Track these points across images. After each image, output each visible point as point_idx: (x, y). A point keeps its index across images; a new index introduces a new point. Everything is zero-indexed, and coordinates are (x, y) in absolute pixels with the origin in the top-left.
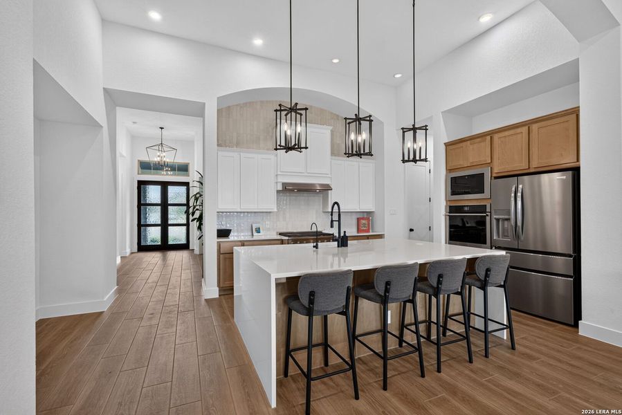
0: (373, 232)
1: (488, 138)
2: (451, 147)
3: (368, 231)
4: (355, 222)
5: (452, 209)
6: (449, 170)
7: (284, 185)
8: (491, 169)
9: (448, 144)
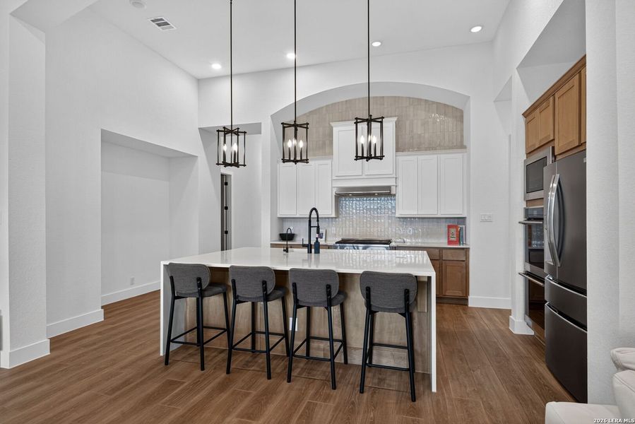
1: (551, 99)
3: (457, 243)
6: (528, 154)
8: (553, 148)
9: (525, 115)
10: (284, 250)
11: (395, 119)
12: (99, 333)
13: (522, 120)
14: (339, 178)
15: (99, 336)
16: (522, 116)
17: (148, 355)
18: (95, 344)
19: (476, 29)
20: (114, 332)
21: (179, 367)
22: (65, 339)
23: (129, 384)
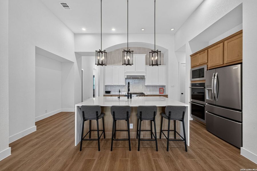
0: (165, 94)
1: (206, 51)
2: (193, 57)
3: (163, 93)
4: (158, 89)
5: (193, 85)
6: (192, 67)
7: (127, 76)
8: (207, 65)
9: (191, 56)
10: (118, 98)
11: (146, 54)
12: (37, 138)
13: (190, 58)
14: (127, 72)
15: (38, 140)
16: (190, 56)
17: (68, 147)
18: (37, 144)
19: (172, 30)
20: (44, 136)
21: (87, 151)
22: (18, 144)
23: (67, 166)
